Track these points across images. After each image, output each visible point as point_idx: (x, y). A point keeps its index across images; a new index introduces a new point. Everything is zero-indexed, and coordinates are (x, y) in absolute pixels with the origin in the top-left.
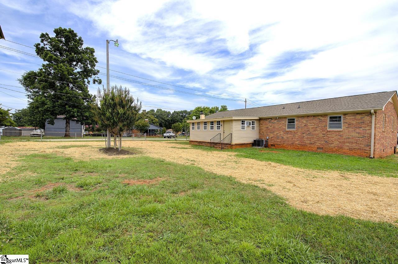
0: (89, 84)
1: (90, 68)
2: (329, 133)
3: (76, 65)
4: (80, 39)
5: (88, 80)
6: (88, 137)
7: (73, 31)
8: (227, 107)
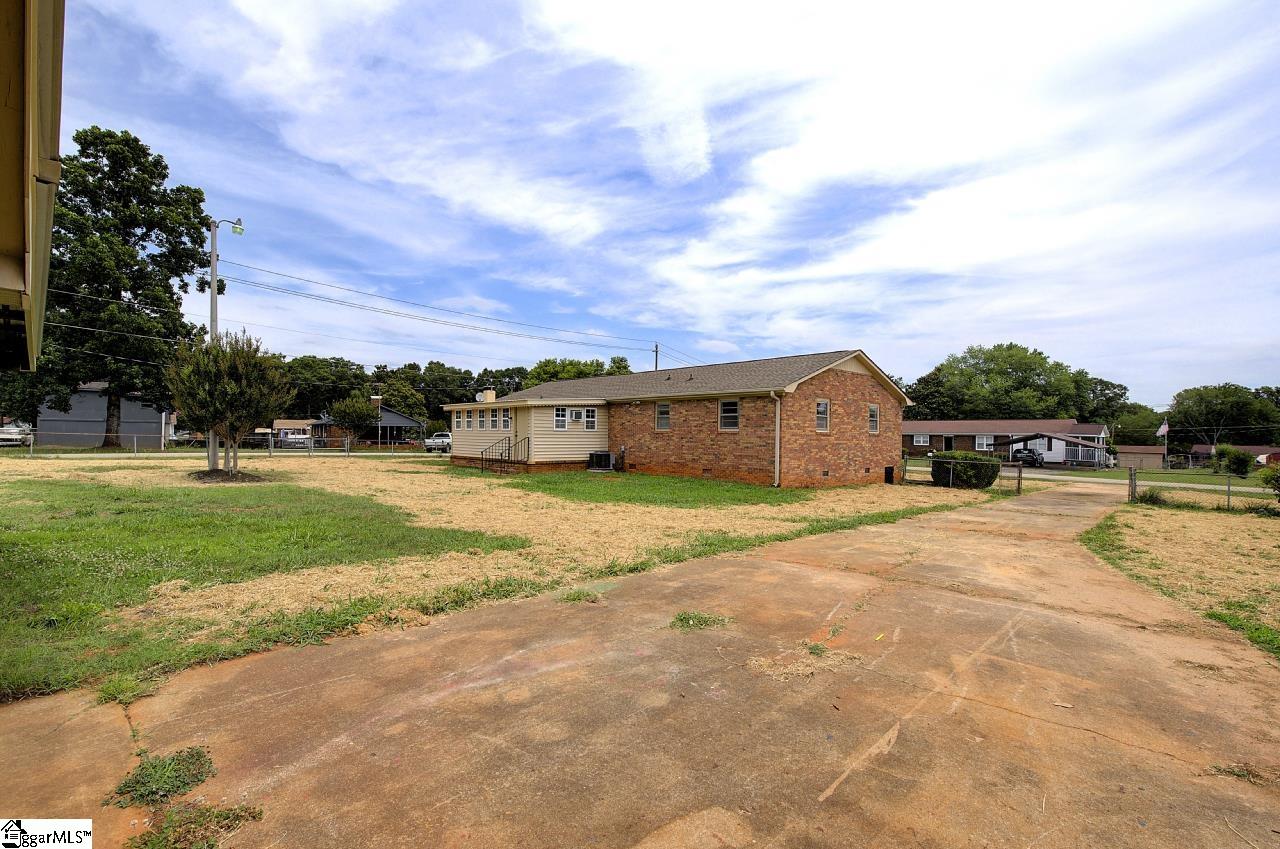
0: (186, 292)
1: (189, 245)
2: (719, 438)
3: (145, 237)
4: (158, 162)
5: (182, 281)
6: (185, 448)
7: (136, 140)
8: (629, 363)
